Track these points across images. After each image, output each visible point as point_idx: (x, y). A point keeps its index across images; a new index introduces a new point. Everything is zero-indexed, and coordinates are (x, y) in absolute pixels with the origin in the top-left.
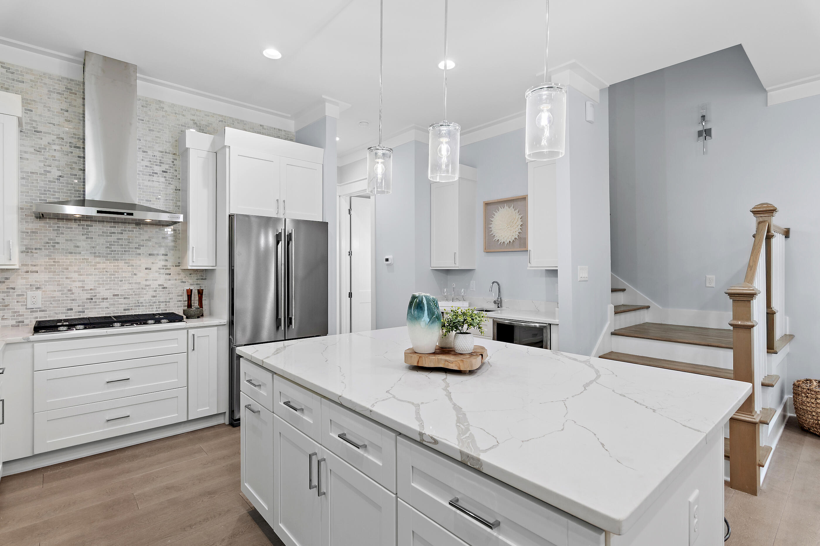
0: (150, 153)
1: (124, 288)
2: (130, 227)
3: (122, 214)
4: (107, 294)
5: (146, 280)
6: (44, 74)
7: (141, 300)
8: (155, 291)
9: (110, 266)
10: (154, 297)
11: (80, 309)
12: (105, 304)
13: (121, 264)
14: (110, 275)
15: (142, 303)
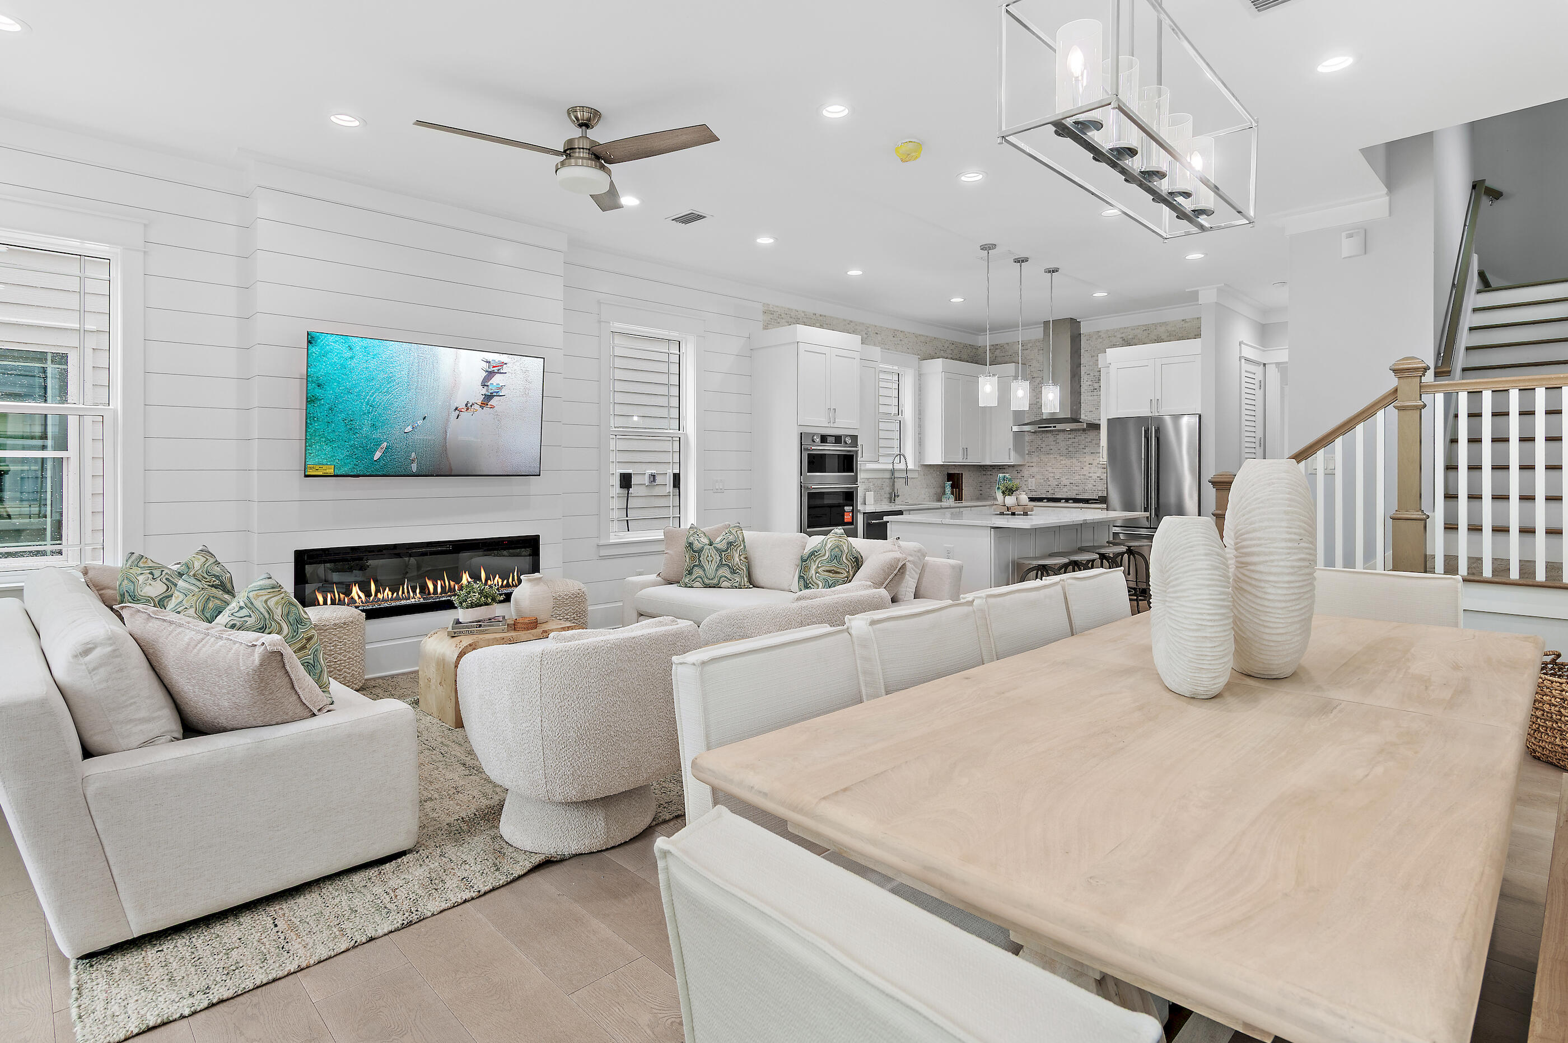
0: (1092, 374)
1: (1075, 478)
2: (1079, 433)
3: (1050, 427)
4: (1067, 482)
5: (1089, 473)
6: (1036, 340)
7: (1086, 488)
8: (1095, 481)
9: (1068, 462)
10: (1094, 486)
11: (1052, 492)
12: (1065, 490)
13: (1074, 460)
14: (1068, 468)
15: (1087, 490)
